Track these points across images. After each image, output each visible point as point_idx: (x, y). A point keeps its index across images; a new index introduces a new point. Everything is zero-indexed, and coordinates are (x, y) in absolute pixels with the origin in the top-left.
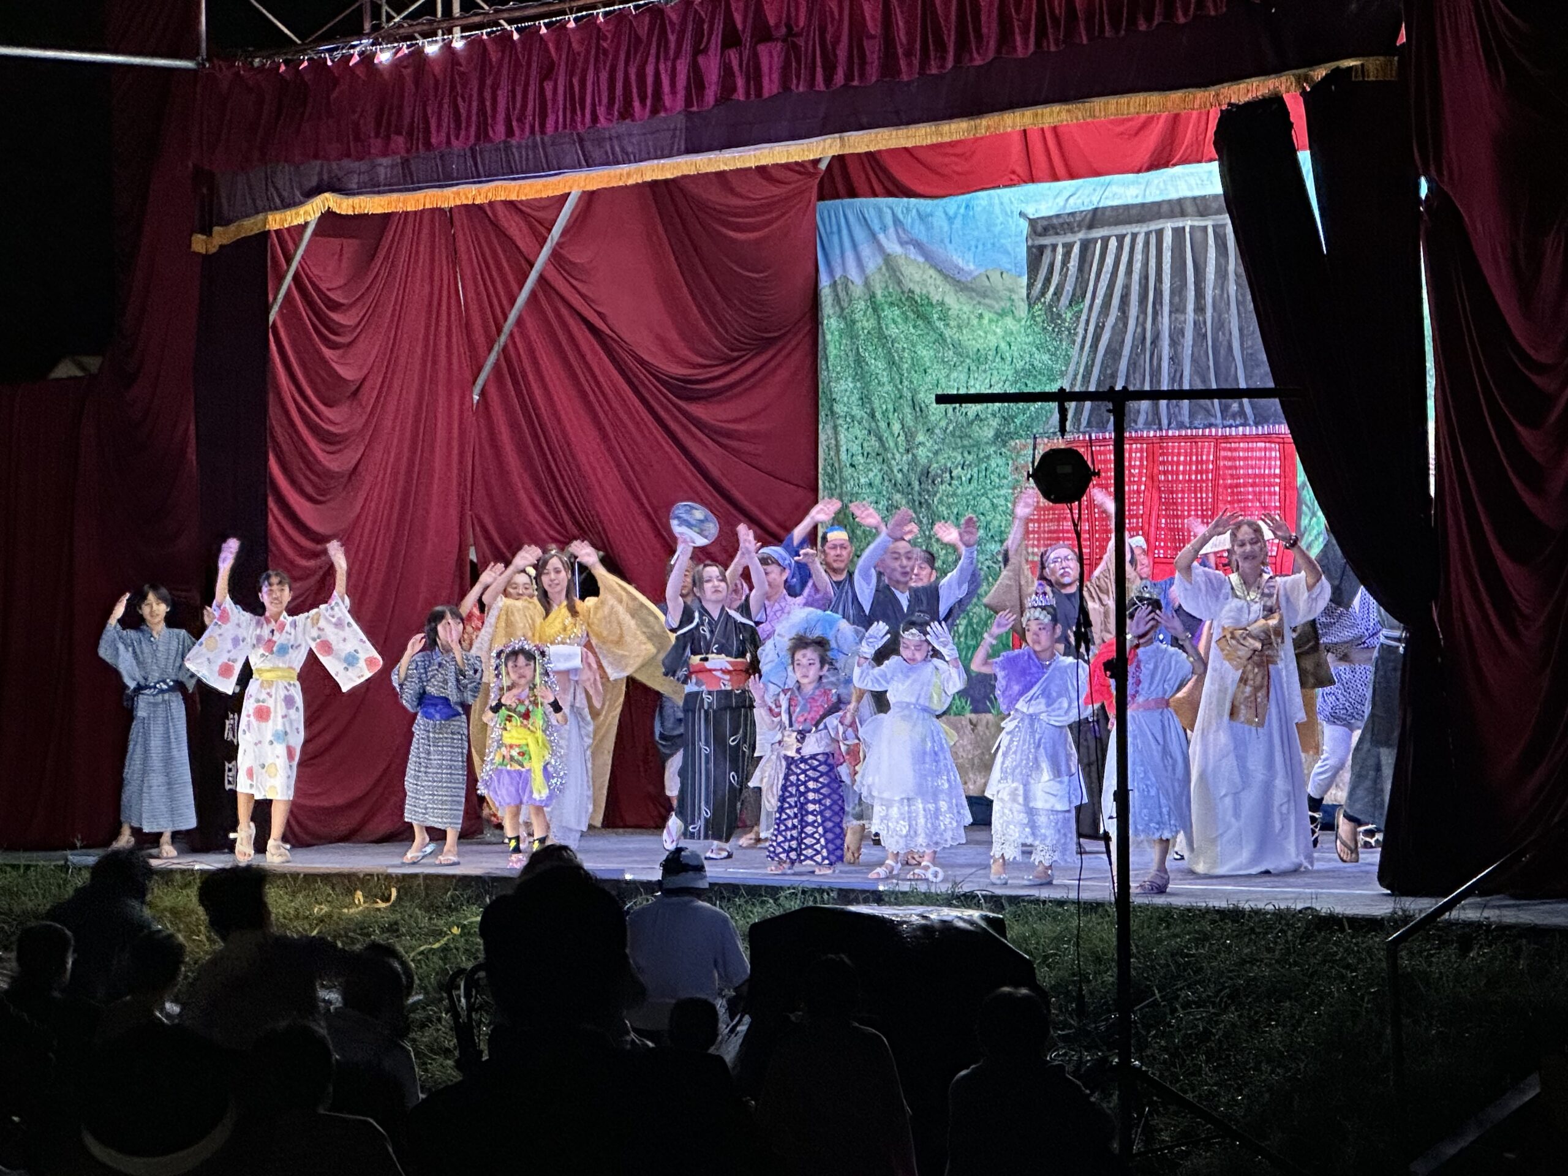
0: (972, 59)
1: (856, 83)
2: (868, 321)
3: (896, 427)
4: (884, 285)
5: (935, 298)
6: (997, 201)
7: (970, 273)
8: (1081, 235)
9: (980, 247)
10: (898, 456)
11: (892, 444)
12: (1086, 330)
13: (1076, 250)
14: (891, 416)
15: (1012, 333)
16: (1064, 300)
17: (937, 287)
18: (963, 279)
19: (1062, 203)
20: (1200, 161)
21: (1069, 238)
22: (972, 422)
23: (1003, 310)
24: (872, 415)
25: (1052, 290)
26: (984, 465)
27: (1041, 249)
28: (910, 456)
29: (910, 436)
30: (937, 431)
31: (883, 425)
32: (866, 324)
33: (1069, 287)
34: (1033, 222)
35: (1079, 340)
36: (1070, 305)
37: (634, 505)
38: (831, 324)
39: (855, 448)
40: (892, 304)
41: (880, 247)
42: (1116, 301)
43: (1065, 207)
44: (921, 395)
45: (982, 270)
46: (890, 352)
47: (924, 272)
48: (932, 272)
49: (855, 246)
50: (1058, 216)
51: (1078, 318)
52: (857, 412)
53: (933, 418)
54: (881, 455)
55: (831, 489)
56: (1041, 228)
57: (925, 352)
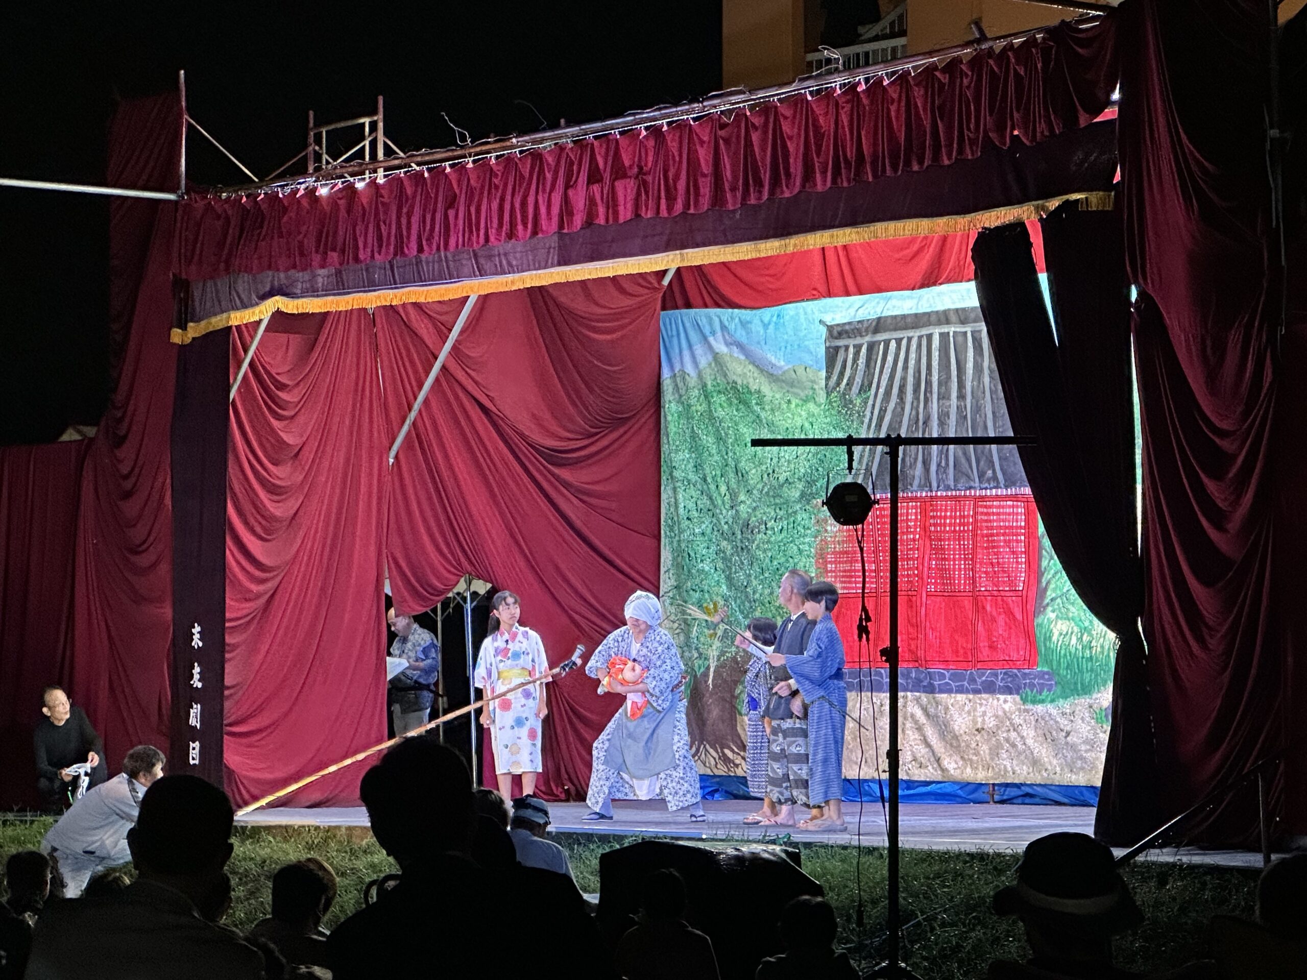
0: (782, 192)
1: (692, 211)
2: (701, 405)
3: (723, 489)
4: (713, 377)
5: (754, 387)
6: (801, 311)
7: (780, 368)
8: (868, 338)
9: (789, 347)
10: (724, 512)
11: (720, 502)
12: (872, 413)
13: (864, 350)
14: (719, 479)
15: (814, 415)
16: (855, 389)
17: (755, 379)
18: (775, 373)
19: (853, 314)
20: (961, 282)
21: (858, 341)
22: (782, 486)
23: (807, 397)
24: (705, 480)
25: (845, 381)
26: (792, 519)
27: (837, 349)
28: (734, 511)
29: (733, 495)
30: (755, 492)
31: (713, 487)
32: (699, 408)
33: (858, 380)
34: (830, 328)
35: (866, 420)
36: (860, 393)
37: (515, 549)
38: (671, 407)
39: (691, 505)
40: (719, 392)
41: (710, 347)
42: (895, 391)
43: (855, 315)
44: (743, 464)
45: (790, 366)
46: (718, 430)
47: (745, 366)
48: (751, 367)
49: (690, 347)
50: (850, 323)
51: (866, 403)
52: (693, 477)
53: (752, 482)
54: (711, 511)
55: (671, 537)
56: (837, 333)
57: (745, 430)
